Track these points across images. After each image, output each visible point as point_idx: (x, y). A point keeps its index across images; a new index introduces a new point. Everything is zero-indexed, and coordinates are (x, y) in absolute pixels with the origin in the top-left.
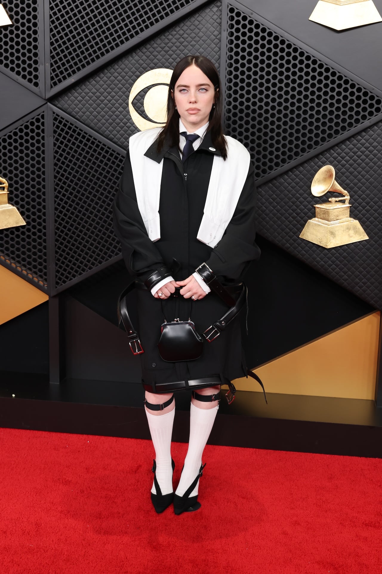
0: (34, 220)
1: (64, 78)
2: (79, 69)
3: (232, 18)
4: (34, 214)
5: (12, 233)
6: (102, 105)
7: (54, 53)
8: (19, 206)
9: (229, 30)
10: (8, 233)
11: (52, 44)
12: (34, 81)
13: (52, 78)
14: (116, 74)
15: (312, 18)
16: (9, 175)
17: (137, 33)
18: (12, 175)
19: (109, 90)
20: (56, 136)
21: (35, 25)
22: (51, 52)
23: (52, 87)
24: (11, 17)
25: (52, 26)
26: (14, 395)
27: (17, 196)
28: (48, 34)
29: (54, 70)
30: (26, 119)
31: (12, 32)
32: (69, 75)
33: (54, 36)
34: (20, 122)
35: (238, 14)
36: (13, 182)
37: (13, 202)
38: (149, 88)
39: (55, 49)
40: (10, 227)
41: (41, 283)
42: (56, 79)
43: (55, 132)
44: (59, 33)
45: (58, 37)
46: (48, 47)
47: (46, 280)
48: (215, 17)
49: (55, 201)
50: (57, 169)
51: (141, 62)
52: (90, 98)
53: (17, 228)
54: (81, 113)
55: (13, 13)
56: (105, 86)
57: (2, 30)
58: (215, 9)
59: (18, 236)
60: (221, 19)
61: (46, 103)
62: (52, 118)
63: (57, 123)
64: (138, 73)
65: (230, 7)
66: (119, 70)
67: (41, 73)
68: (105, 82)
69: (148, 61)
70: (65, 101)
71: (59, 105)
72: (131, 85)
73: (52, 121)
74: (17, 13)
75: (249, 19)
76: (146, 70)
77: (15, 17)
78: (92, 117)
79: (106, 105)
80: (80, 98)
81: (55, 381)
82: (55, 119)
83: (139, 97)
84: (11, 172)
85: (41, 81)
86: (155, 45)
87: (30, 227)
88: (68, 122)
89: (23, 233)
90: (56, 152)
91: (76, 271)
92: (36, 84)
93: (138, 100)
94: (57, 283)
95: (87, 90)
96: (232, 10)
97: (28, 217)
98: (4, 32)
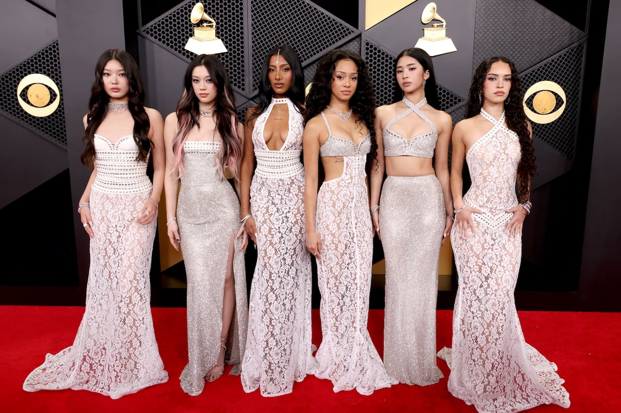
3: (368, 49)
7: (255, 70)
9: (366, 56)
11: (254, 64)
12: (242, 87)
13: (254, 85)
21: (242, 52)
22: (253, 69)
23: (253, 91)
24: (227, 47)
25: (254, 53)
28: (251, 58)
29: (255, 80)
31: (227, 57)
33: (255, 59)
35: (371, 46)
39: (255, 67)
44: (258, 57)
45: (257, 60)
46: (251, 66)
48: (356, 48)
51: (310, 75)
55: (228, 45)
57: (221, 55)
58: (356, 43)
60: (361, 49)
61: (249, 101)
64: (308, 82)
65: (366, 42)
67: (246, 82)
74: (230, 45)
75: (378, 49)
77: (229, 47)
85: (246, 87)
92: (243, 89)
96: (367, 44)
98: (222, 57)
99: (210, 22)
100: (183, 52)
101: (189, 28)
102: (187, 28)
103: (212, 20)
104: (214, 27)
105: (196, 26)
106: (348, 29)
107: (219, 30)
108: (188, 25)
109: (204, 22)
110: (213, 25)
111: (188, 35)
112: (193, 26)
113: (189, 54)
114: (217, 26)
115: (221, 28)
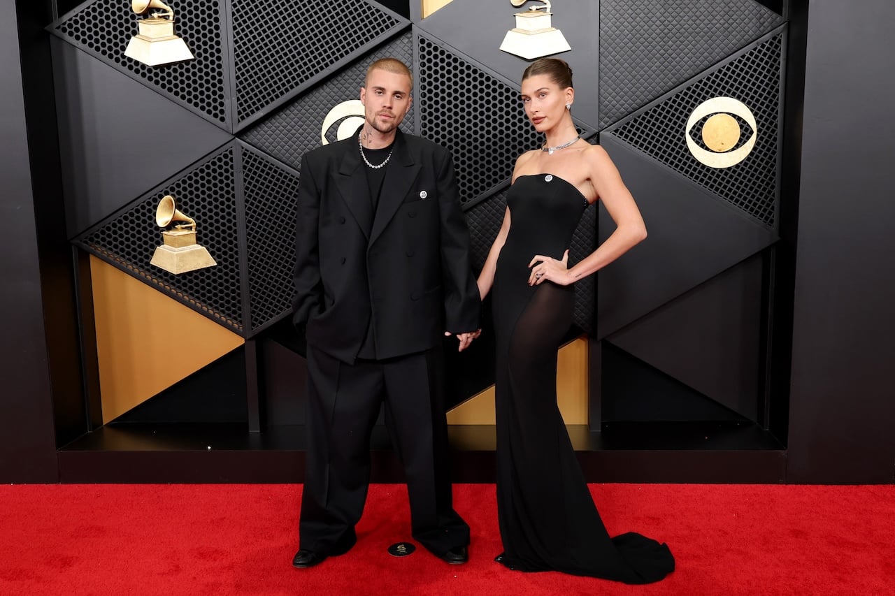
0: (225, 260)
1: (253, 112)
2: (267, 103)
3: (423, 49)
4: (225, 253)
5: (202, 274)
6: (294, 139)
7: (240, 87)
8: (208, 246)
9: (421, 61)
10: (198, 274)
11: (238, 78)
12: (220, 115)
13: (239, 113)
14: (307, 107)
15: (502, 48)
16: (197, 214)
17: (327, 65)
18: (200, 214)
19: (300, 123)
20: (246, 171)
21: (219, 59)
22: (237, 86)
23: (239, 121)
24: (193, 51)
25: (237, 60)
26: (209, 448)
27: (206, 236)
28: (233, 68)
29: (241, 105)
30: (212, 155)
31: (194, 66)
32: (257, 109)
33: (239, 69)
34: (207, 159)
35: (429, 45)
36: (201, 221)
37: (202, 242)
38: (342, 120)
39: (241, 83)
40: (199, 268)
41: (236, 326)
42: (243, 114)
43: (245, 167)
44: (244, 66)
45: (244, 70)
46: (234, 81)
47: (241, 322)
48: (406, 48)
49: (248, 239)
50: (248, 205)
51: (333, 94)
52: (281, 131)
53: (208, 269)
54: (271, 148)
55: (195, 47)
56: (296, 119)
57: (184, 64)
58: (406, 41)
59: (208, 278)
60: (412, 50)
61: (234, 138)
62: (241, 153)
63: (246, 158)
64: (329, 105)
65: (420, 38)
66: (310, 103)
67: (227, 108)
68: (296, 115)
69: (340, 93)
70: (254, 136)
71: (248, 140)
72: (324, 118)
73: (241, 157)
74: (199, 47)
75: (440, 49)
76: (338, 102)
77: (197, 51)
78: (283, 151)
79: (298, 138)
80: (270, 132)
81: (254, 430)
82: (245, 154)
83: (332, 129)
84: (198, 211)
85: (227, 115)
86: (346, 77)
87: (221, 267)
88: (258, 157)
89: (214, 274)
90: (247, 188)
91: (273, 311)
92: (222, 119)
93: (332, 133)
94: (253, 325)
95: (277, 124)
96: (422, 41)
97: (219, 257)
98: (185, 67)
99: (165, 11)
100: (122, 60)
101: (131, 21)
102: (127, 21)
103: (168, 8)
104: (171, 18)
105: (142, 17)
106: (389, 18)
107: (180, 24)
108: (129, 17)
109: (155, 10)
110: (169, 16)
111: (130, 33)
112: (137, 17)
113: (132, 64)
114: (176, 16)
115: (182, 20)
